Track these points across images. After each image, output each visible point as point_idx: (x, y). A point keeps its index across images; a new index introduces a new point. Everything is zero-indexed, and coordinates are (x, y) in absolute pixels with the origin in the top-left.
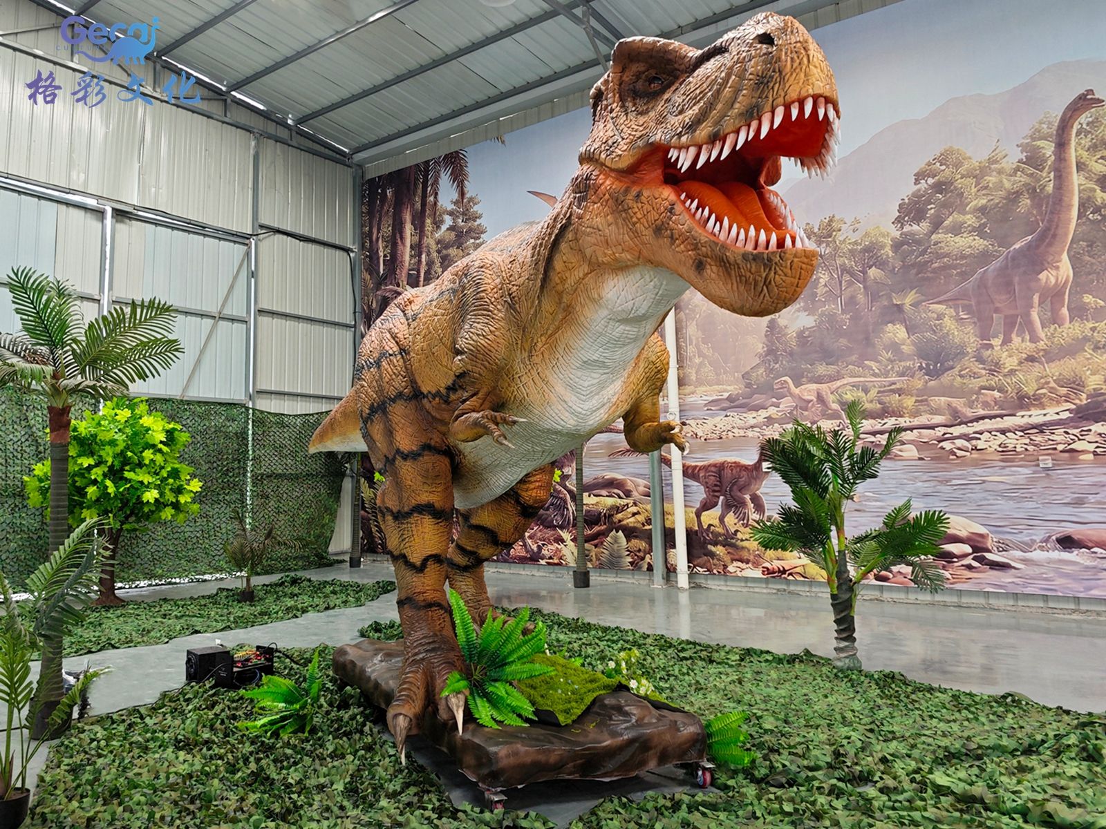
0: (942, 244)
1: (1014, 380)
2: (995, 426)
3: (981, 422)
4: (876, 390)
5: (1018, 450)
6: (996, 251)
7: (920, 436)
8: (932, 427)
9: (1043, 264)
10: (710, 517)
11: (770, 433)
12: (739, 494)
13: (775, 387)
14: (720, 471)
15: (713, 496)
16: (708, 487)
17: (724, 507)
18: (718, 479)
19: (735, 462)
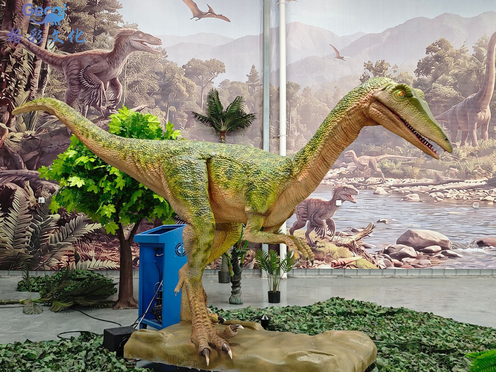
0: (437, 89)
1: (465, 164)
2: (455, 186)
3: (449, 184)
4: (401, 163)
5: (464, 199)
6: (461, 98)
7: (421, 189)
8: (427, 185)
9: (479, 108)
10: (300, 233)
11: (340, 183)
12: (319, 219)
13: (345, 156)
14: (308, 205)
15: (302, 220)
16: (299, 215)
17: (309, 228)
18: (306, 210)
19: (318, 200)
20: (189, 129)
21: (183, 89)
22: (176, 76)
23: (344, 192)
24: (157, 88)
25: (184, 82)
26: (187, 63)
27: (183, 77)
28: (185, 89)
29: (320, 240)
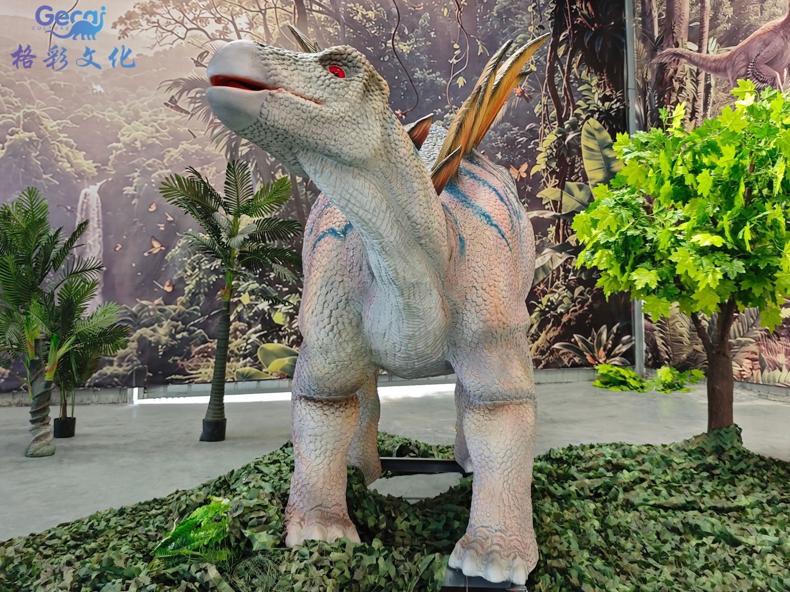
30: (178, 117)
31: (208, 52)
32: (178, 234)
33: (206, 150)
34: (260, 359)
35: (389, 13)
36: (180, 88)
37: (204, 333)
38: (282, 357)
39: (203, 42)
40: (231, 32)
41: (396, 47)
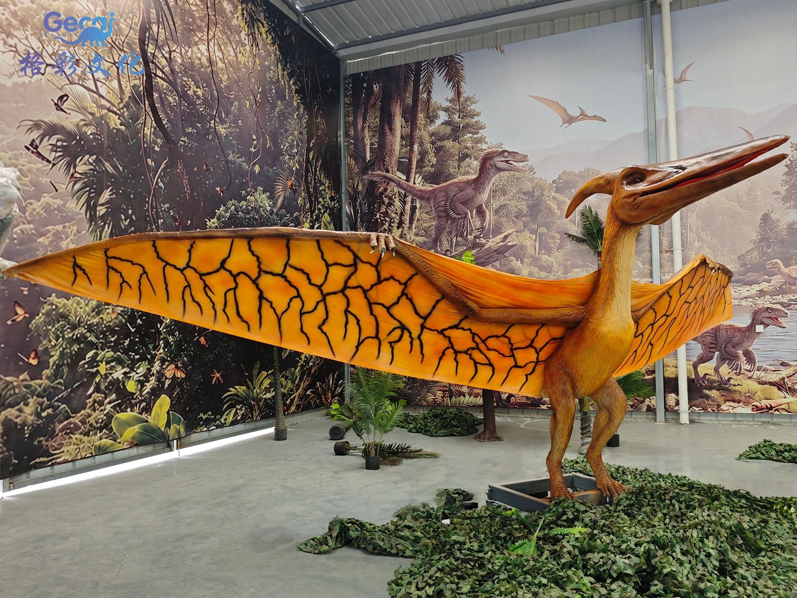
10: (706, 368)
11: (762, 302)
12: (733, 350)
13: (767, 267)
14: (716, 332)
15: (709, 352)
16: (704, 345)
17: (719, 360)
18: (714, 338)
19: (730, 326)
20: (562, 251)
21: (554, 206)
22: (546, 193)
23: (767, 314)
24: (525, 209)
25: (554, 198)
26: (558, 177)
27: (553, 194)
28: (556, 207)
29: (735, 377)
30: (40, 165)
31: (68, 97)
32: (41, 299)
33: (67, 206)
34: (114, 430)
35: (212, 94)
36: (41, 132)
37: (67, 409)
38: (133, 426)
39: (63, 84)
40: (89, 79)
41: (217, 128)
